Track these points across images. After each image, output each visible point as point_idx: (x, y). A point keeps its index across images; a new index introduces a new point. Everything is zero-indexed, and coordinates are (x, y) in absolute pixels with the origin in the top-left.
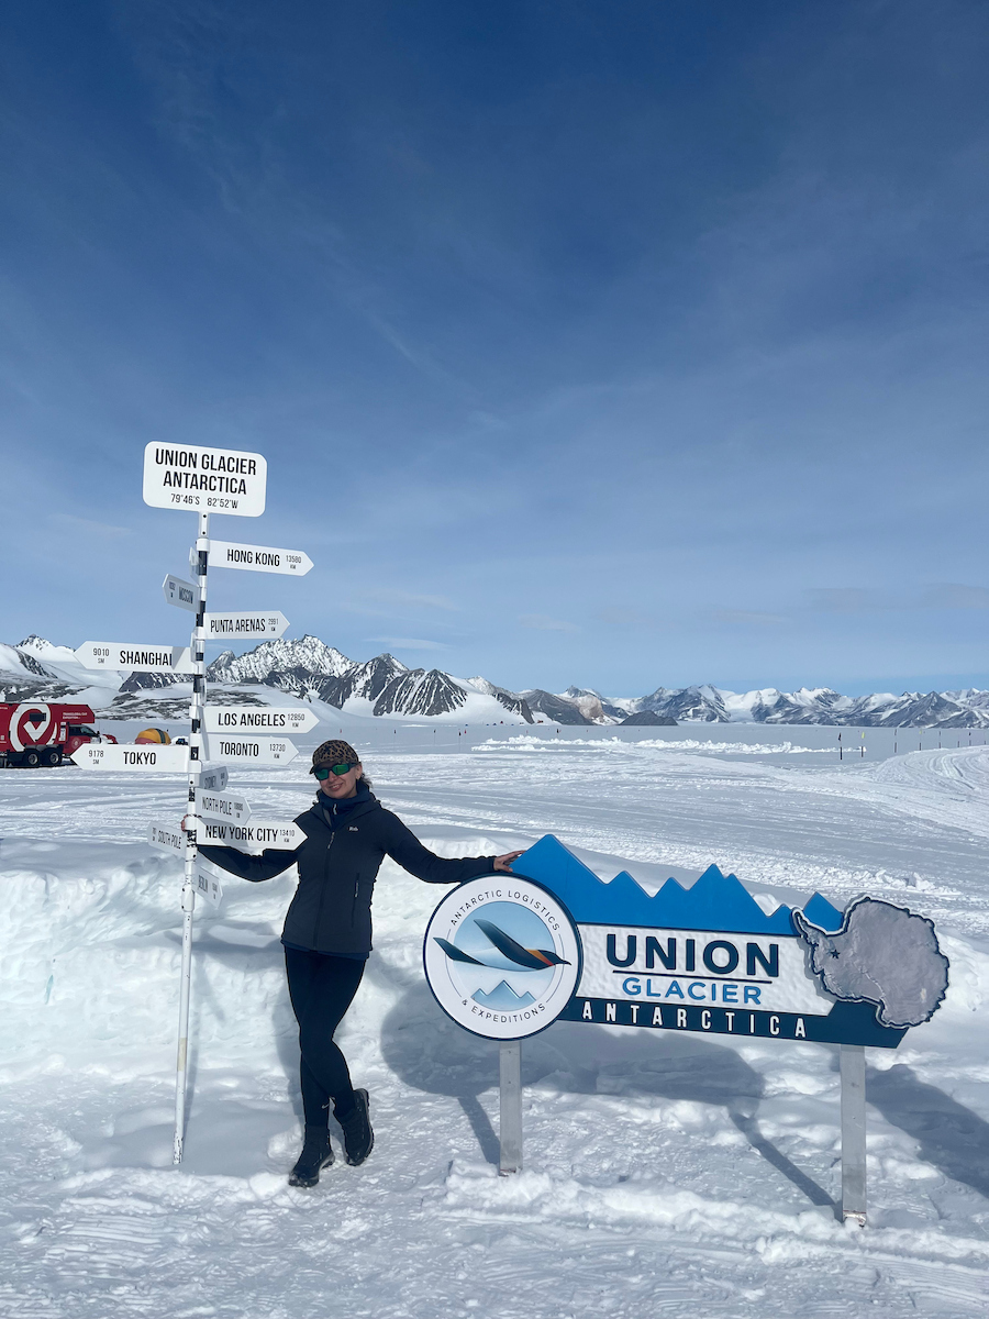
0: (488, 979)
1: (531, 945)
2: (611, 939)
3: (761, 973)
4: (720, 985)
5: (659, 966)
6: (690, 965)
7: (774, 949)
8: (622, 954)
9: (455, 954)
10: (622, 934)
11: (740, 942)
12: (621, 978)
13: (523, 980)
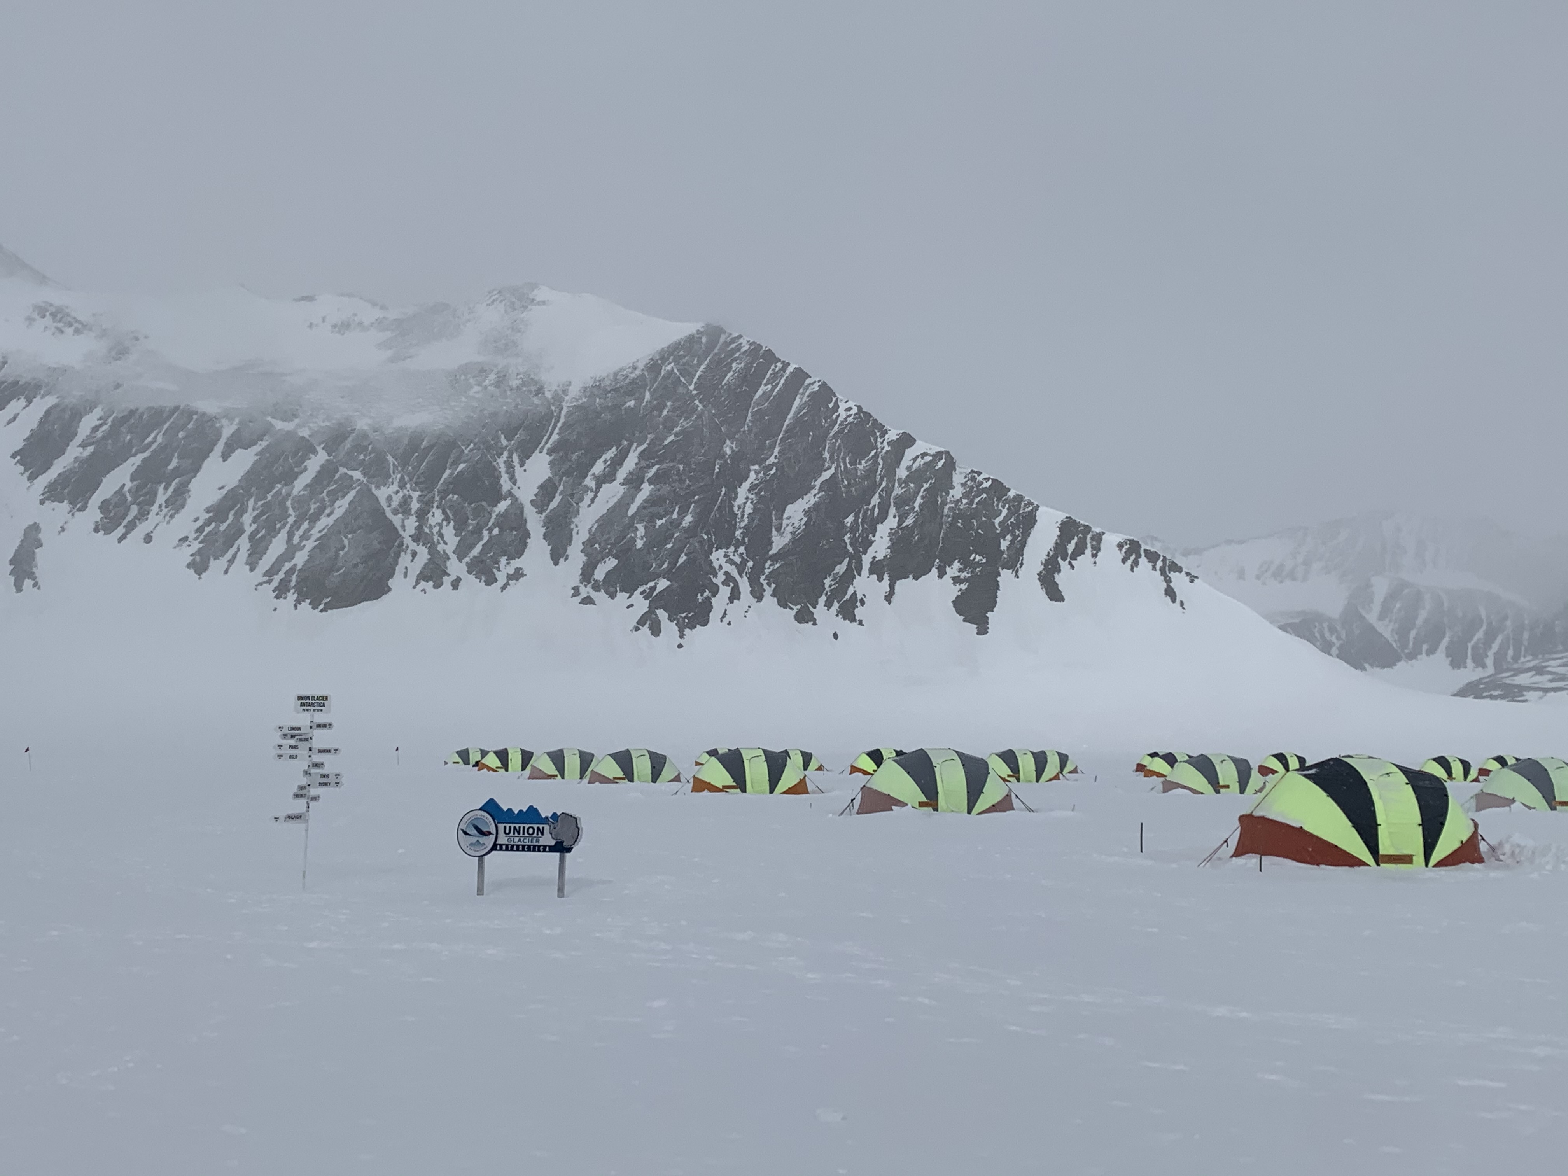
0: (474, 840)
1: (484, 830)
2: (505, 827)
3: (540, 835)
4: (530, 839)
5: (516, 834)
6: (524, 834)
7: (543, 828)
8: (507, 831)
9: (465, 833)
10: (508, 826)
11: (535, 826)
12: (507, 838)
13: (483, 839)
